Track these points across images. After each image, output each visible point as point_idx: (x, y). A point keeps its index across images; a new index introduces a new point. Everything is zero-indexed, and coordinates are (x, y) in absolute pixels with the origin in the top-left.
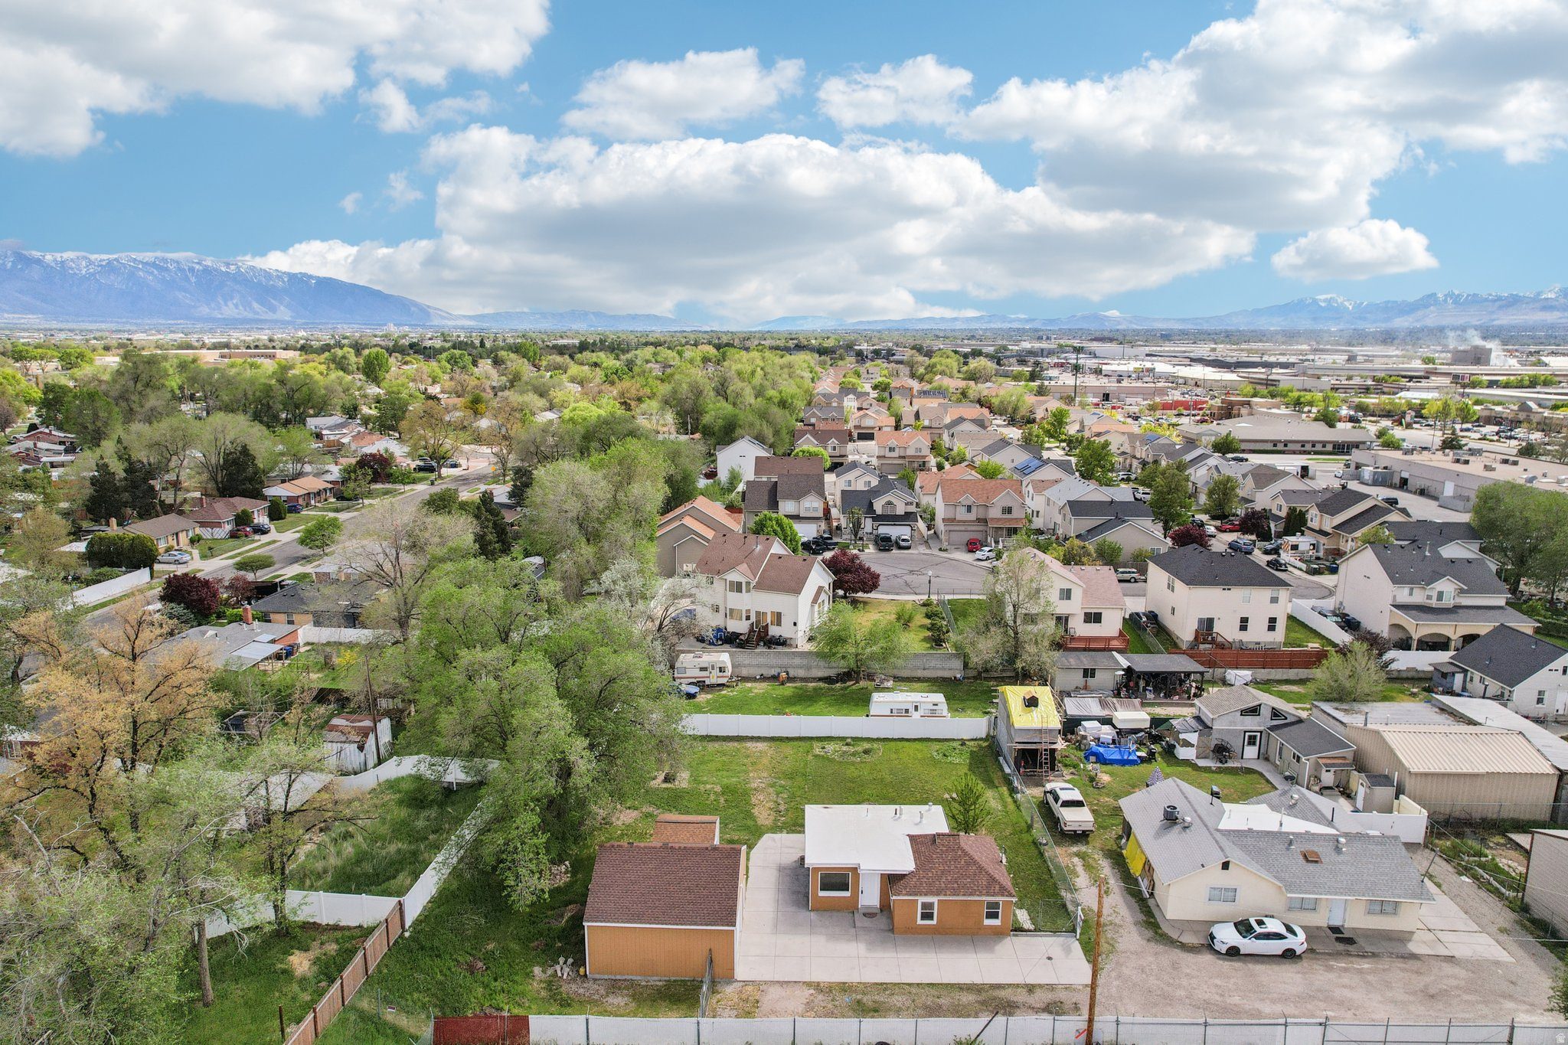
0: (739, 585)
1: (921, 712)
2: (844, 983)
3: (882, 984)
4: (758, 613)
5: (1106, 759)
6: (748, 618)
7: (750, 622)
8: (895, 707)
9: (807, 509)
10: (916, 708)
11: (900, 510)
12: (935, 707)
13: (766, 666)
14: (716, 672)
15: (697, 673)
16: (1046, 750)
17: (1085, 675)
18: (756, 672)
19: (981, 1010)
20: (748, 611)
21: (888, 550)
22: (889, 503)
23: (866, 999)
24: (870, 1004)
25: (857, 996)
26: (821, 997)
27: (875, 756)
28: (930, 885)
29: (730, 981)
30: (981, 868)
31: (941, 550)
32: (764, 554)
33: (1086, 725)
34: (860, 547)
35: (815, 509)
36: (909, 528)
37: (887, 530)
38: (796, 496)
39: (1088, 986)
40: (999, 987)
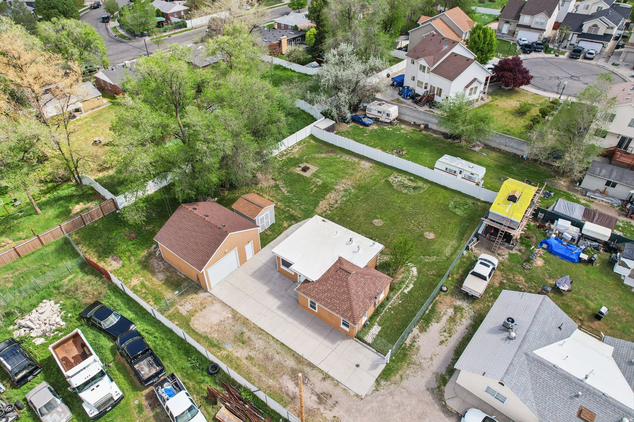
0: (424, 67)
1: (463, 175)
2: (247, 320)
3: (262, 330)
4: (431, 86)
5: (552, 250)
6: (426, 88)
7: (426, 90)
8: (449, 167)
9: (537, 23)
10: (461, 172)
11: (601, 32)
12: (472, 176)
13: (417, 118)
14: (385, 116)
15: (376, 113)
16: (502, 231)
17: (608, 184)
18: (412, 120)
19: (288, 373)
20: (426, 84)
21: (576, 58)
22: (595, 26)
23: (247, 334)
24: (245, 337)
25: (245, 330)
26: (230, 321)
27: (417, 192)
28: (317, 293)
29: (206, 291)
30: (349, 299)
31: (613, 64)
32: (446, 52)
33: (561, 222)
34: (557, 53)
35: (542, 24)
36: (602, 45)
37: (586, 45)
38: (532, 13)
39: (357, 395)
40: (312, 366)
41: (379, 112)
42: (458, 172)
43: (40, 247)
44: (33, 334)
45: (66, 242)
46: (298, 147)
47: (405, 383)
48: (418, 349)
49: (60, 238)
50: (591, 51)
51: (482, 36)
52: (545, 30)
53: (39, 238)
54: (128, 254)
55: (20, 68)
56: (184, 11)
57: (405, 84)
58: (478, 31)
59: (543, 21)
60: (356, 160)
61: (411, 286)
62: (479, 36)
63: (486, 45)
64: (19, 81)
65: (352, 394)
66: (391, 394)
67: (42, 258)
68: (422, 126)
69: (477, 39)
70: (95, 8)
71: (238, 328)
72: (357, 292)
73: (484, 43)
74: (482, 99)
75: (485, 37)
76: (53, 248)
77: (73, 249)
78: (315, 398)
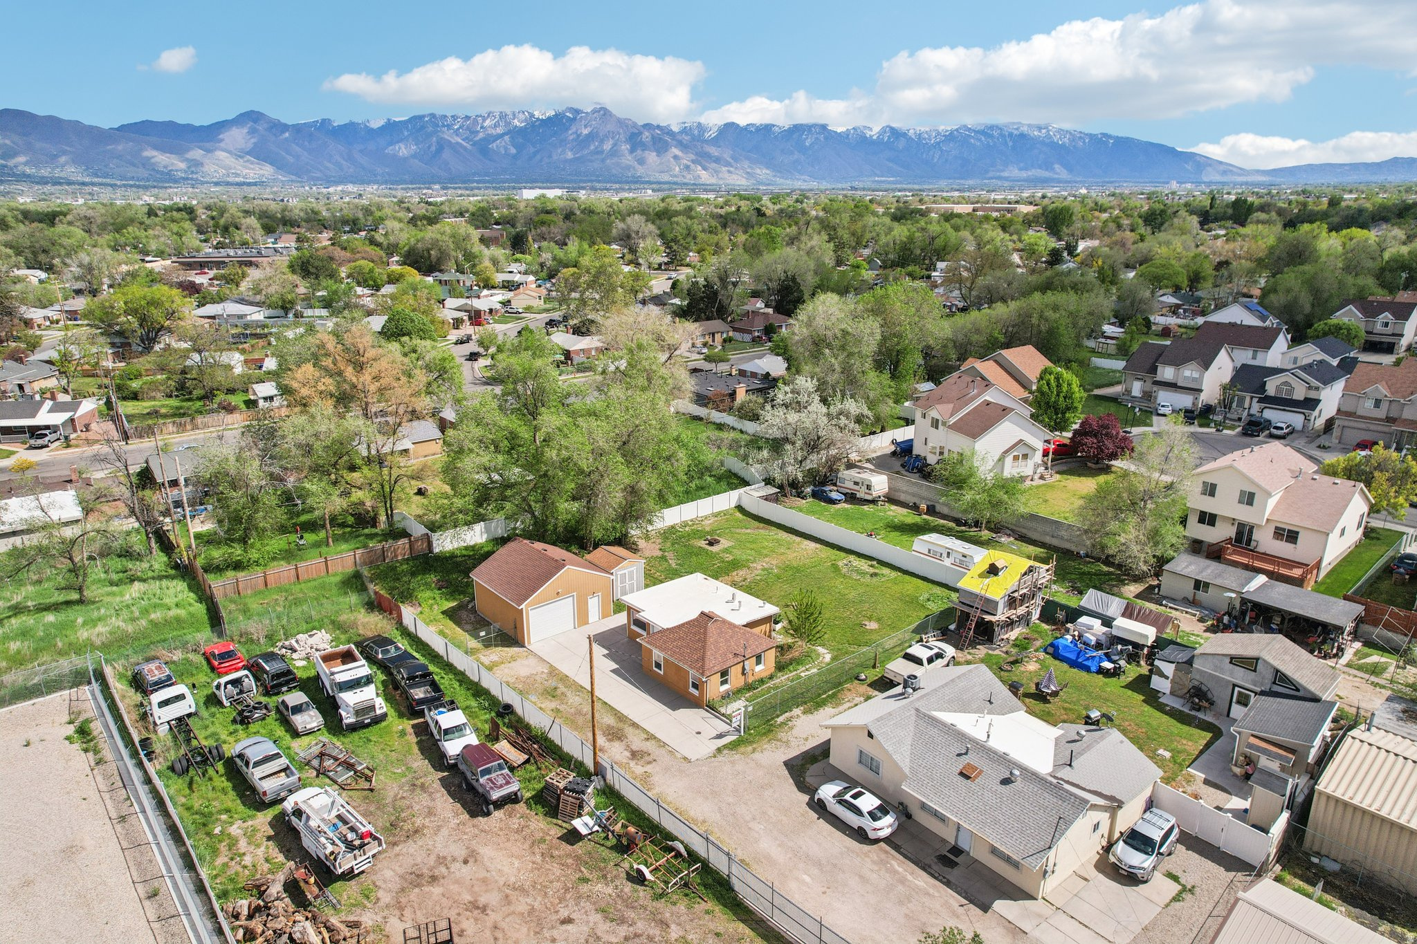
0: (937, 421)
1: (952, 559)
2: (567, 676)
4: (949, 451)
5: (1058, 654)
6: (941, 454)
7: (941, 457)
8: (933, 548)
9: (1186, 378)
10: (949, 555)
11: (1298, 395)
12: (963, 559)
13: (919, 496)
15: (850, 485)
16: (974, 616)
17: (1197, 587)
20: (942, 448)
21: (1254, 436)
22: (1286, 383)
23: (562, 688)
24: (559, 692)
25: (560, 685)
26: (544, 676)
27: (875, 579)
28: (665, 642)
29: (523, 646)
30: (704, 647)
31: (1319, 447)
32: (973, 398)
33: (1084, 620)
34: (1220, 426)
35: (1194, 380)
36: (1302, 417)
37: (1273, 415)
38: (1178, 362)
39: (685, 758)
40: (635, 725)
41: (856, 483)
42: (945, 555)
43: (323, 573)
44: (295, 656)
45: (357, 576)
46: (713, 519)
47: (757, 755)
48: (791, 728)
49: (350, 570)
50: (1279, 425)
51: (1053, 384)
52: (1201, 391)
53: (326, 562)
54: (431, 602)
55: (360, 367)
56: (597, 349)
57: (915, 452)
58: (1048, 376)
59: (1195, 375)
60: (798, 539)
61: (815, 670)
62: (1048, 384)
63: (1061, 399)
64: (354, 380)
65: (679, 756)
66: (733, 763)
67: (323, 587)
68: (923, 507)
69: (1045, 388)
70: (462, 343)
71: (552, 683)
72: (717, 642)
73: (1058, 395)
74: (1042, 477)
75: (1059, 386)
76: (338, 578)
77: (363, 584)
78: (628, 754)
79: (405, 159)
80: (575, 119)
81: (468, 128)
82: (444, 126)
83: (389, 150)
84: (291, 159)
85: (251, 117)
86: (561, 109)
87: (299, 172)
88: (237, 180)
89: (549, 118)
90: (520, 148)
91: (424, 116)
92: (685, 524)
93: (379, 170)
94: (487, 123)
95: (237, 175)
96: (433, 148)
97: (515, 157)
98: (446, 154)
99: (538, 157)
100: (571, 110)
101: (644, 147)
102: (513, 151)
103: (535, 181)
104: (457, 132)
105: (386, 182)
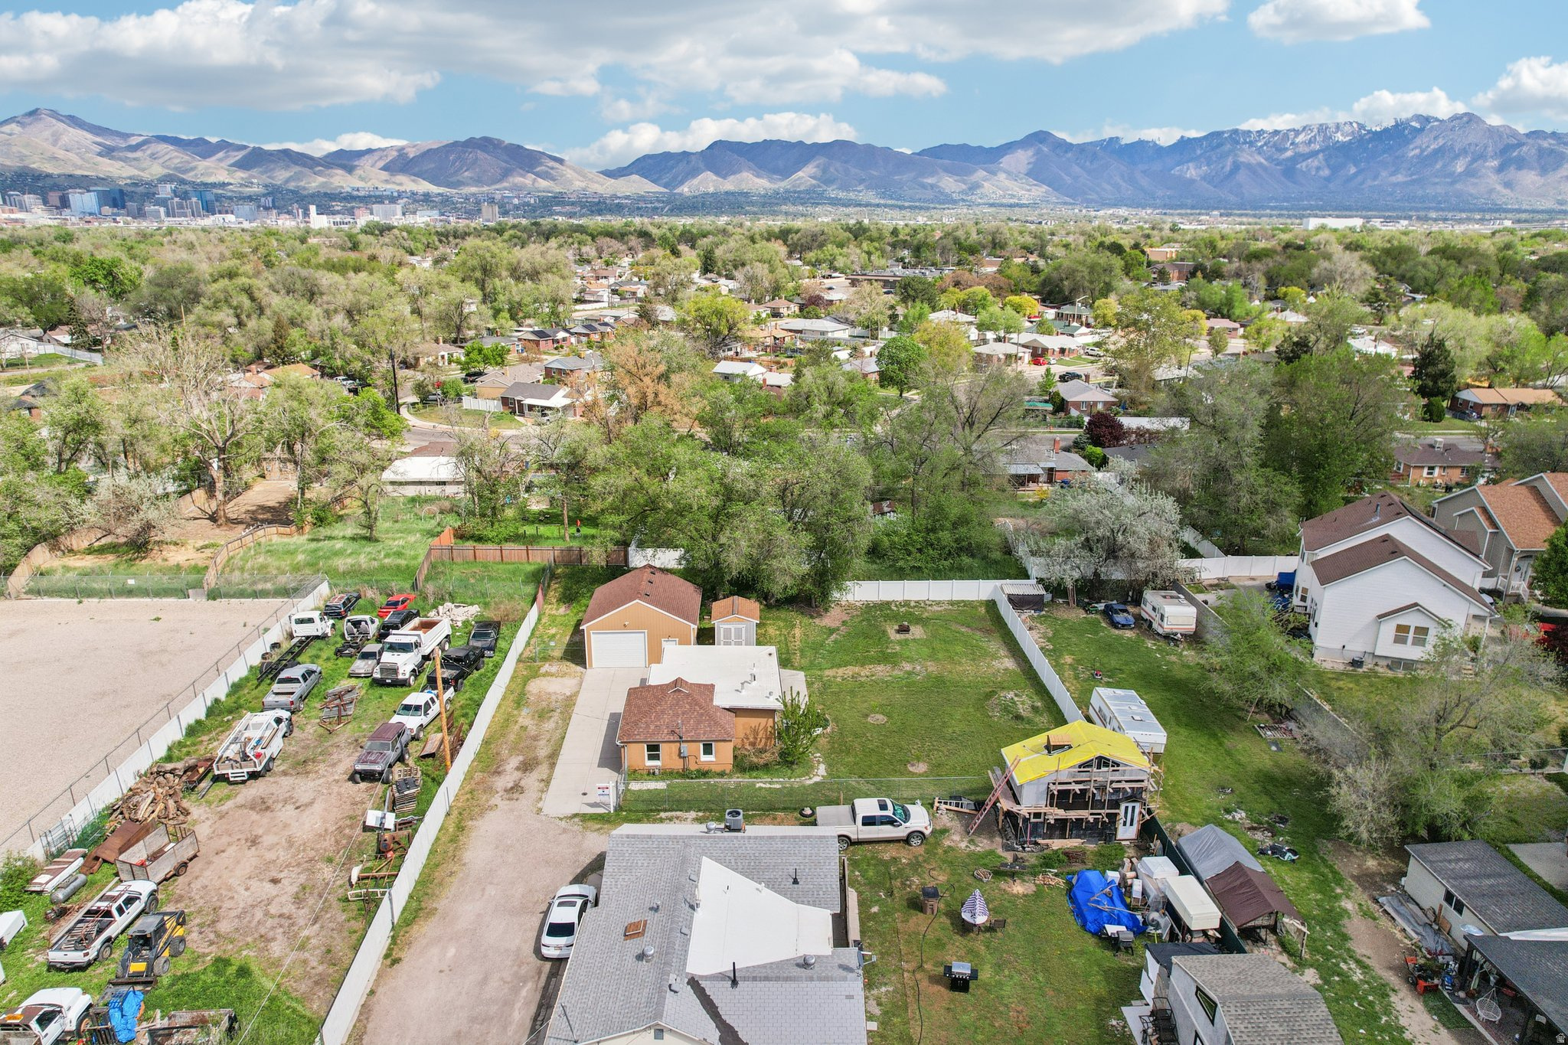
14: (1158, 618)
79: (1192, 181)
80: (1422, 130)
81: (1275, 145)
82: (1245, 143)
83: (1176, 171)
84: (1068, 180)
85: (1040, 138)
86: (1405, 115)
87: (1075, 194)
88: (1012, 201)
89: (1386, 130)
90: (1335, 169)
91: (1223, 132)
92: (907, 603)
93: (1160, 193)
94: (1301, 138)
95: (1013, 196)
96: (1228, 169)
97: (1328, 179)
98: (1242, 176)
99: (1360, 178)
100: (1418, 117)
101: (1521, 164)
102: (1326, 172)
103: (1349, 208)
104: (1259, 150)
105: (1165, 206)
